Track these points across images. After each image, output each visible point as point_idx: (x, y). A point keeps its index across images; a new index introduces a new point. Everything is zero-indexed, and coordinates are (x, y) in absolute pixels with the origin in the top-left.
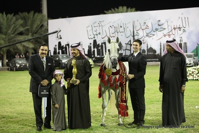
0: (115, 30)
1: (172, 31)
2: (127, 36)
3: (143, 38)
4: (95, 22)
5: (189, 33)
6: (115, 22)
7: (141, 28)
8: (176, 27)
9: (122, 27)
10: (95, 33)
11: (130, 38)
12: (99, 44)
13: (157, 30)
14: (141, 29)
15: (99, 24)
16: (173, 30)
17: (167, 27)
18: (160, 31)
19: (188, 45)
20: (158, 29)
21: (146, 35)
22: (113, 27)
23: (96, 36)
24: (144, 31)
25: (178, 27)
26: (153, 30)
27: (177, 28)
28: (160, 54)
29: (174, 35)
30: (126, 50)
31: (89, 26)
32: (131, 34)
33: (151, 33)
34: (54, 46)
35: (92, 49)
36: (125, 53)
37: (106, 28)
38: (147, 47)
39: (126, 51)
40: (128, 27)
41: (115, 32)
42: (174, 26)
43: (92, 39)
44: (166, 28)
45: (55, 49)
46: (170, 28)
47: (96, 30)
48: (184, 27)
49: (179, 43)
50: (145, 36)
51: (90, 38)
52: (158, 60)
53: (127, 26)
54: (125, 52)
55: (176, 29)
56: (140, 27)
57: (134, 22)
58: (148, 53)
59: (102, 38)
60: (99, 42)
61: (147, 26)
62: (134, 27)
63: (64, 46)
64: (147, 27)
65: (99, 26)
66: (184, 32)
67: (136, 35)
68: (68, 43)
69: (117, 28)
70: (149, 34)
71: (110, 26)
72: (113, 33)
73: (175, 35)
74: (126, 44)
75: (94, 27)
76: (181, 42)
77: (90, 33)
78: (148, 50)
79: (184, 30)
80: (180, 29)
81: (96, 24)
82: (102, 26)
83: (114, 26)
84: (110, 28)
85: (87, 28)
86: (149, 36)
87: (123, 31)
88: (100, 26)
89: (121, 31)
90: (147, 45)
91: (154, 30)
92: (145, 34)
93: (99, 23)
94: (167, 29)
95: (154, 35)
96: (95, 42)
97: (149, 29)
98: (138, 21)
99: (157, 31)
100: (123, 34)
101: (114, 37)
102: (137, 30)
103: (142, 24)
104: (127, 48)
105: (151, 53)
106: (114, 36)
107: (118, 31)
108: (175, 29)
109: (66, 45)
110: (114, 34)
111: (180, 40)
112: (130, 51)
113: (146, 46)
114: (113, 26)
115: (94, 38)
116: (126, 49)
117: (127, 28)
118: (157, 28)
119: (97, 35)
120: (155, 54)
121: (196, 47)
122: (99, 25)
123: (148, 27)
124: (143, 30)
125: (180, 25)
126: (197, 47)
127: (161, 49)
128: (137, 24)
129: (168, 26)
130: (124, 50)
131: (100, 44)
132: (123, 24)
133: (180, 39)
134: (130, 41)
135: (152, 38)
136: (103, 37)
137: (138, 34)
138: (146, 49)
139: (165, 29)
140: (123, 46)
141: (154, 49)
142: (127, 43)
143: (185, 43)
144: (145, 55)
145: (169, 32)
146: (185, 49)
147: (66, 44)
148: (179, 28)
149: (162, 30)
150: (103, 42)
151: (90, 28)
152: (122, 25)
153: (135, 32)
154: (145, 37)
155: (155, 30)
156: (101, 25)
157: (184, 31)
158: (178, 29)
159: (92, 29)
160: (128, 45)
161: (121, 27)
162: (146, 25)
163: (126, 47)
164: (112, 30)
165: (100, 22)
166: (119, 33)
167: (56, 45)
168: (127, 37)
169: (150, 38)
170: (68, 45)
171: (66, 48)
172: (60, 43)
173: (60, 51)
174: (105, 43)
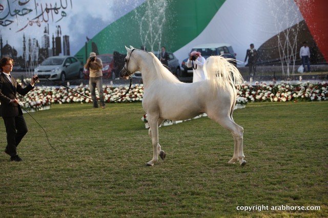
1: (42, 14)
5: (72, 18)
8: (49, 7)
13: (17, 12)
16: (45, 13)
17: (35, 7)
18: (23, 15)
19: (71, 40)
20: (19, 11)
25: (53, 7)
26: (9, 12)
27: (51, 9)
28: (23, 58)
29: (46, 21)
33: (7, 19)
38: (1, 44)
42: (47, 5)
44: (32, 9)
46: (39, 8)
48: (64, 6)
49: (55, 37)
55: (50, 11)
66: (63, 16)
70: (4, 21)
73: (48, 22)
76: (60, 35)
78: (2, 49)
79: (63, 12)
80: (56, 11)
86: (4, 24)
90: (1, 40)
94: (34, 11)
95: (12, 22)
97: (3, 11)
99: (17, 15)
108: (47, 10)
111: (57, 32)
118: (17, 9)
120: (15, 57)
121: (84, 44)
125: (56, 4)
126: (86, 43)
129: (37, 5)
133: (57, 29)
135: (8, 27)
139: (31, 11)
141: (12, 47)
143: (66, 37)
145: (38, 17)
146: (66, 48)
148: (55, 9)
149: (26, 14)
155: (14, 13)
157: (63, 14)
158: (53, 11)
169: (5, 27)
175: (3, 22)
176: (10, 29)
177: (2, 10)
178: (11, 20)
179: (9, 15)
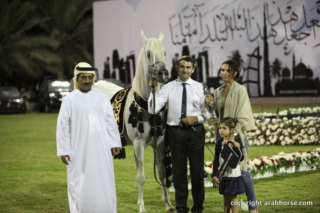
0: (228, 24)
2: (252, 38)
3: (286, 41)
4: (187, 7)
6: (227, 5)
7: (281, 18)
9: (242, 18)
10: (186, 31)
11: (258, 42)
12: (194, 56)
13: (314, 22)
14: (281, 22)
15: (193, 10)
20: (318, 21)
21: (292, 36)
22: (223, 18)
23: (187, 38)
24: (288, 25)
30: (250, 70)
31: (173, 16)
32: (260, 34)
33: (302, 31)
34: (105, 60)
36: (248, 77)
37: (208, 20)
38: (294, 62)
39: (248, 72)
40: (253, 18)
41: (227, 28)
43: (180, 44)
45: (107, 66)
47: (187, 25)
50: (289, 37)
51: (175, 42)
52: (316, 92)
53: (252, 14)
54: (248, 74)
56: (279, 17)
57: (267, 5)
58: (296, 77)
59: (201, 43)
60: (194, 52)
61: (294, 14)
62: (267, 17)
63: (125, 60)
64: (293, 17)
65: (194, 15)
67: (271, 35)
68: (133, 53)
69: (231, 19)
70: (298, 33)
71: (218, 16)
72: (222, 30)
74: (249, 55)
75: (185, 17)
77: (177, 31)
78: (294, 69)
81: (189, 12)
82: (200, 14)
83: (225, 14)
84: (217, 19)
85: (170, 19)
86: (298, 37)
87: (243, 26)
88: (196, 16)
89: (238, 27)
90: (294, 58)
91: (309, 24)
92: (290, 33)
93: (195, 8)
95: (308, 35)
96: (186, 50)
97: (298, 22)
98: (274, 3)
99: (315, 27)
100: (243, 33)
101: (225, 40)
102: (273, 23)
103: (284, 10)
104: (251, 66)
105: (301, 77)
106: (225, 37)
107: (233, 27)
109: (128, 58)
110: (225, 33)
112: (256, 72)
113: (292, 59)
114: (223, 14)
115: (184, 41)
116: (250, 68)
117: (251, 19)
118: (314, 19)
119: (190, 35)
120: (310, 78)
122: (193, 13)
123: (295, 18)
124: (285, 23)
128: (272, 10)
130: (245, 70)
131: (197, 57)
132: (244, 10)
134: (258, 49)
135: (303, 41)
136: (202, 40)
137: (274, 34)
138: (290, 67)
140: (242, 61)
141: (307, 67)
142: (251, 53)
144: (290, 80)
147: (129, 54)
150: (201, 51)
151: (176, 21)
152: (241, 13)
153: (269, 28)
154: (289, 40)
155: (312, 24)
156: (198, 14)
159: (180, 23)
160: (253, 58)
161: (239, 17)
162: (291, 13)
163: (250, 63)
164: (221, 25)
165: (196, 6)
166: (235, 32)
167: (108, 59)
168: (252, 41)
169: (299, 42)
170: (132, 57)
171: (128, 64)
172: (115, 53)
173: (117, 71)
174: (205, 54)
175: (296, 35)
176: (305, 44)
177: (296, 20)
178: (307, 32)
179: (305, 26)
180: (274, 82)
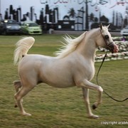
28: (113, 24)
30: (79, 18)
34: (5, 10)
35: (44, 15)
36: (78, 21)
63: (16, 10)
68: (20, 7)
74: (78, 11)
78: (100, 18)
96: (47, 7)
104: (80, 16)
105: (103, 22)
112: (82, 19)
113: (99, 14)
127: (114, 18)
130: (76, 18)
131: (53, 10)
138: (98, 17)
140: (75, 13)
141: (106, 18)
144: (98, 23)
160: (80, 12)
163: (79, 14)
167: (7, 9)
170: (20, 9)
171: (17, 12)
172: (11, 7)
173: (12, 15)
174: (57, 9)
175: (101, 2)
180: (90, 24)
